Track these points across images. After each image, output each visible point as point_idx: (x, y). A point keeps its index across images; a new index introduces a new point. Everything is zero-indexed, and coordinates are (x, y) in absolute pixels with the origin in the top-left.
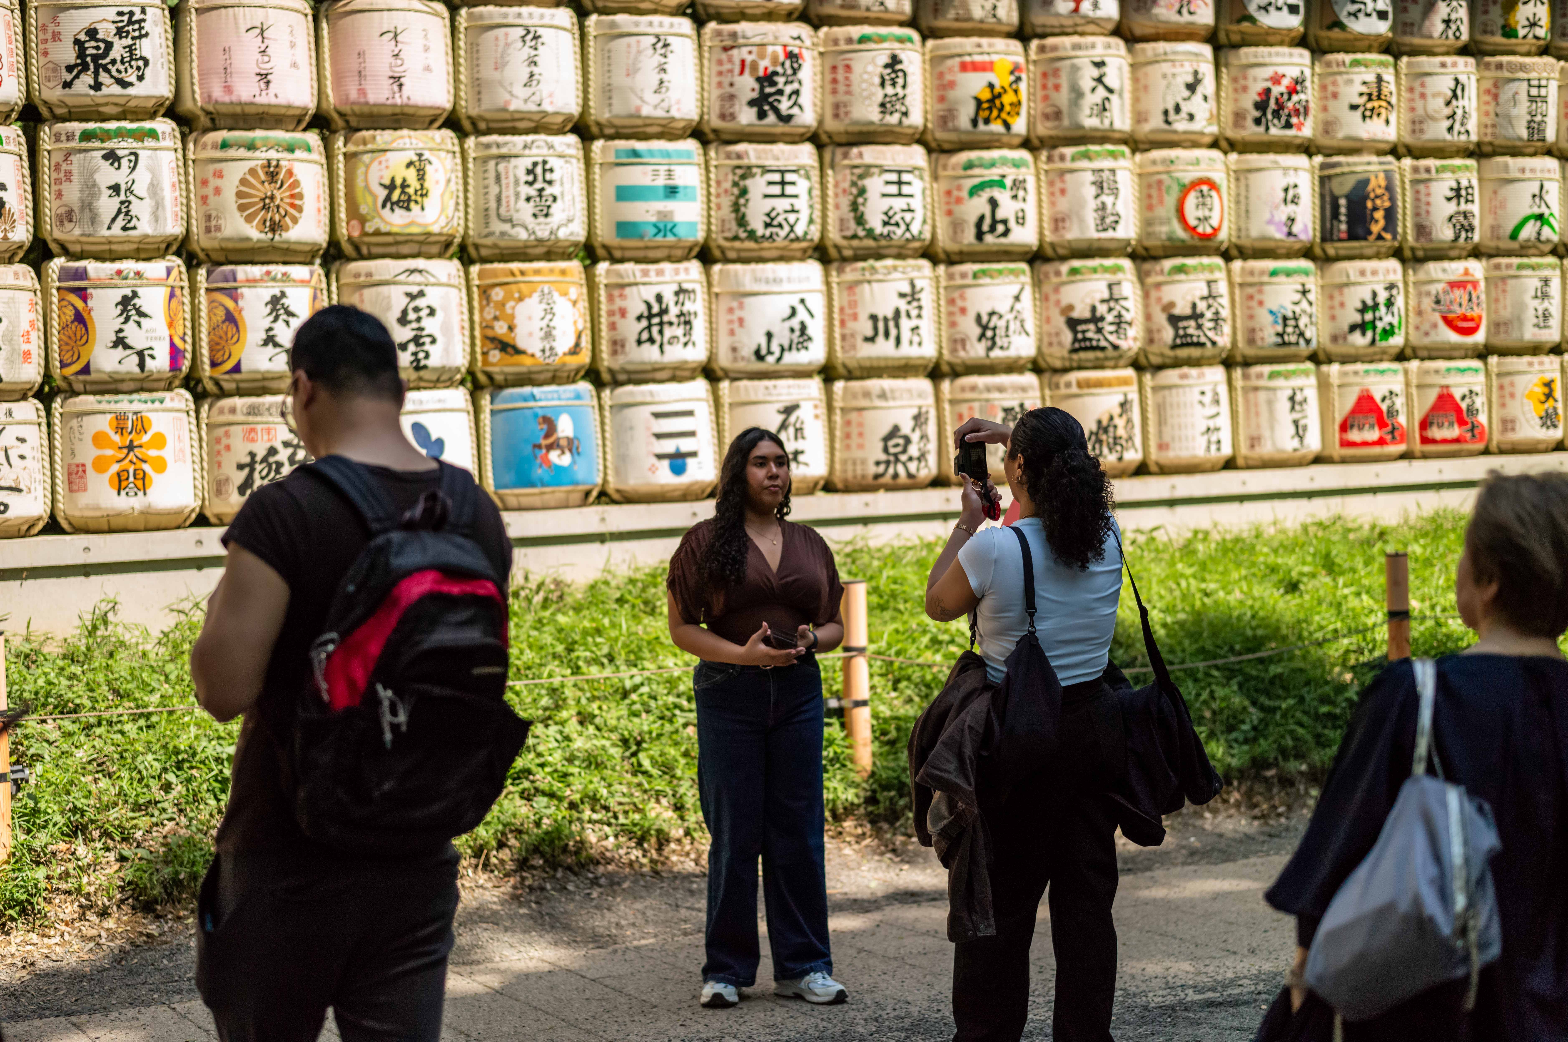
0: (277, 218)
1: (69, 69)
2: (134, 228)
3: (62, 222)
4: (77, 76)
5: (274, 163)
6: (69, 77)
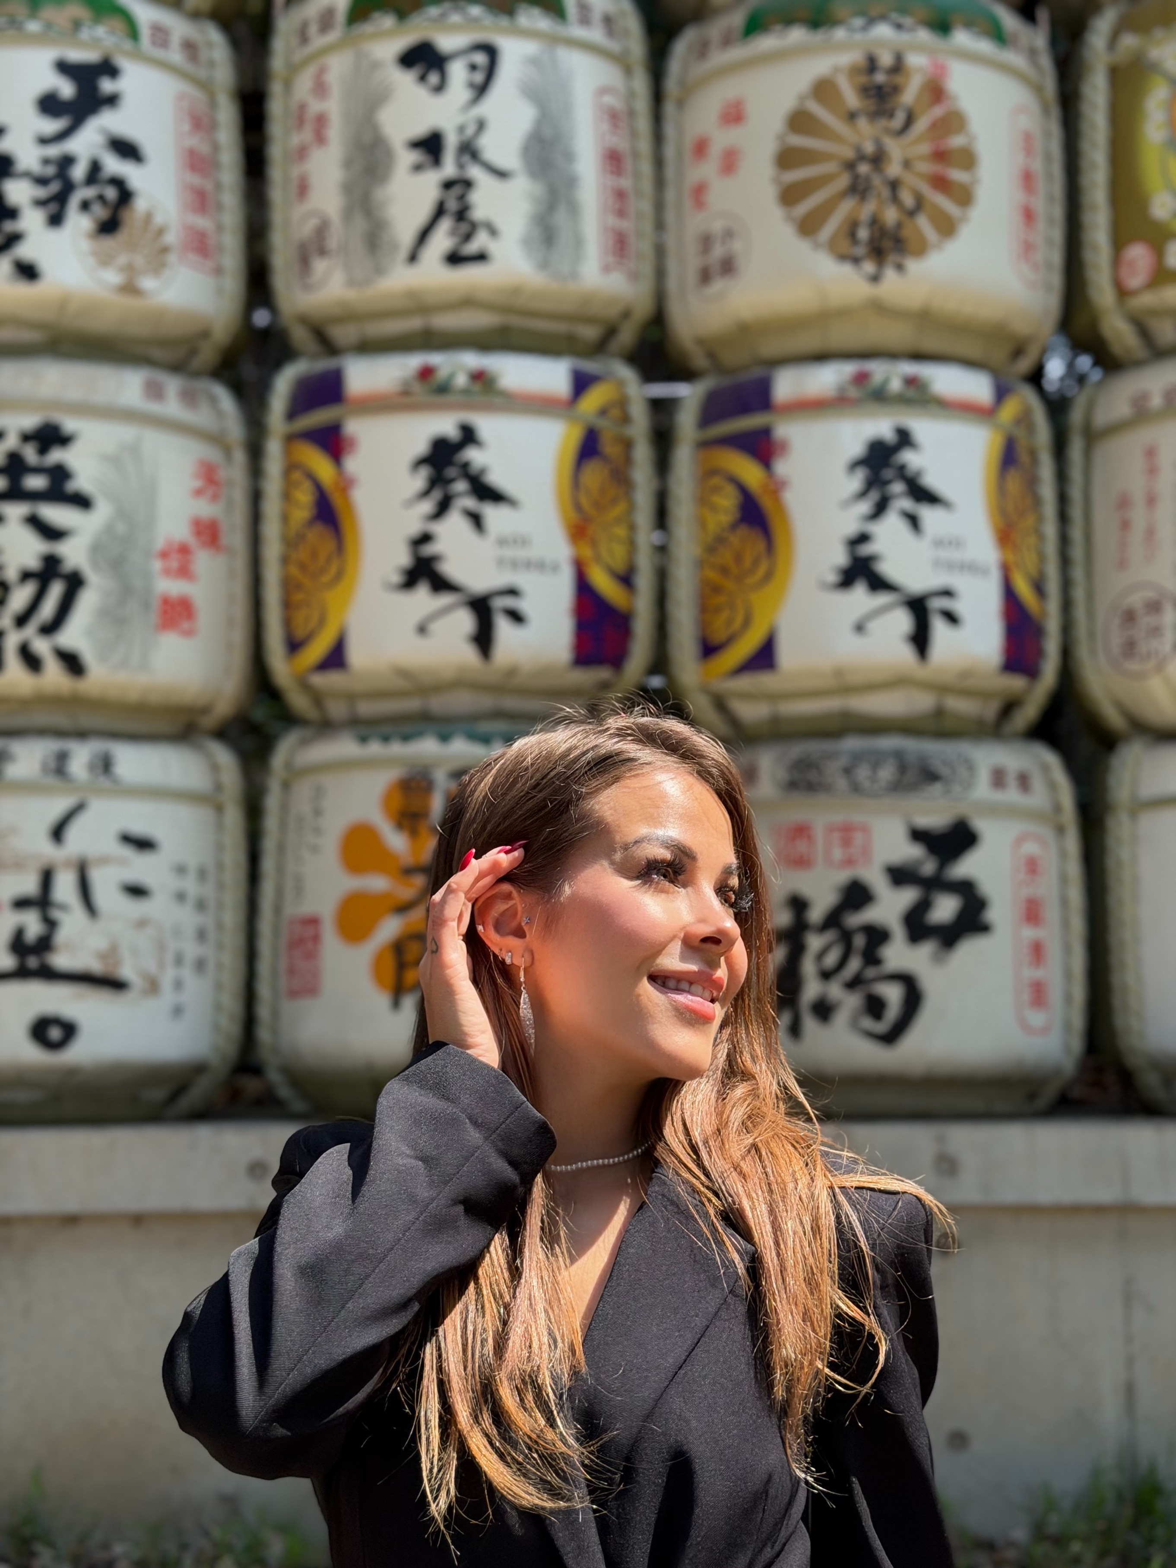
0: (891, 216)
2: (481, 257)
5: (886, 59)
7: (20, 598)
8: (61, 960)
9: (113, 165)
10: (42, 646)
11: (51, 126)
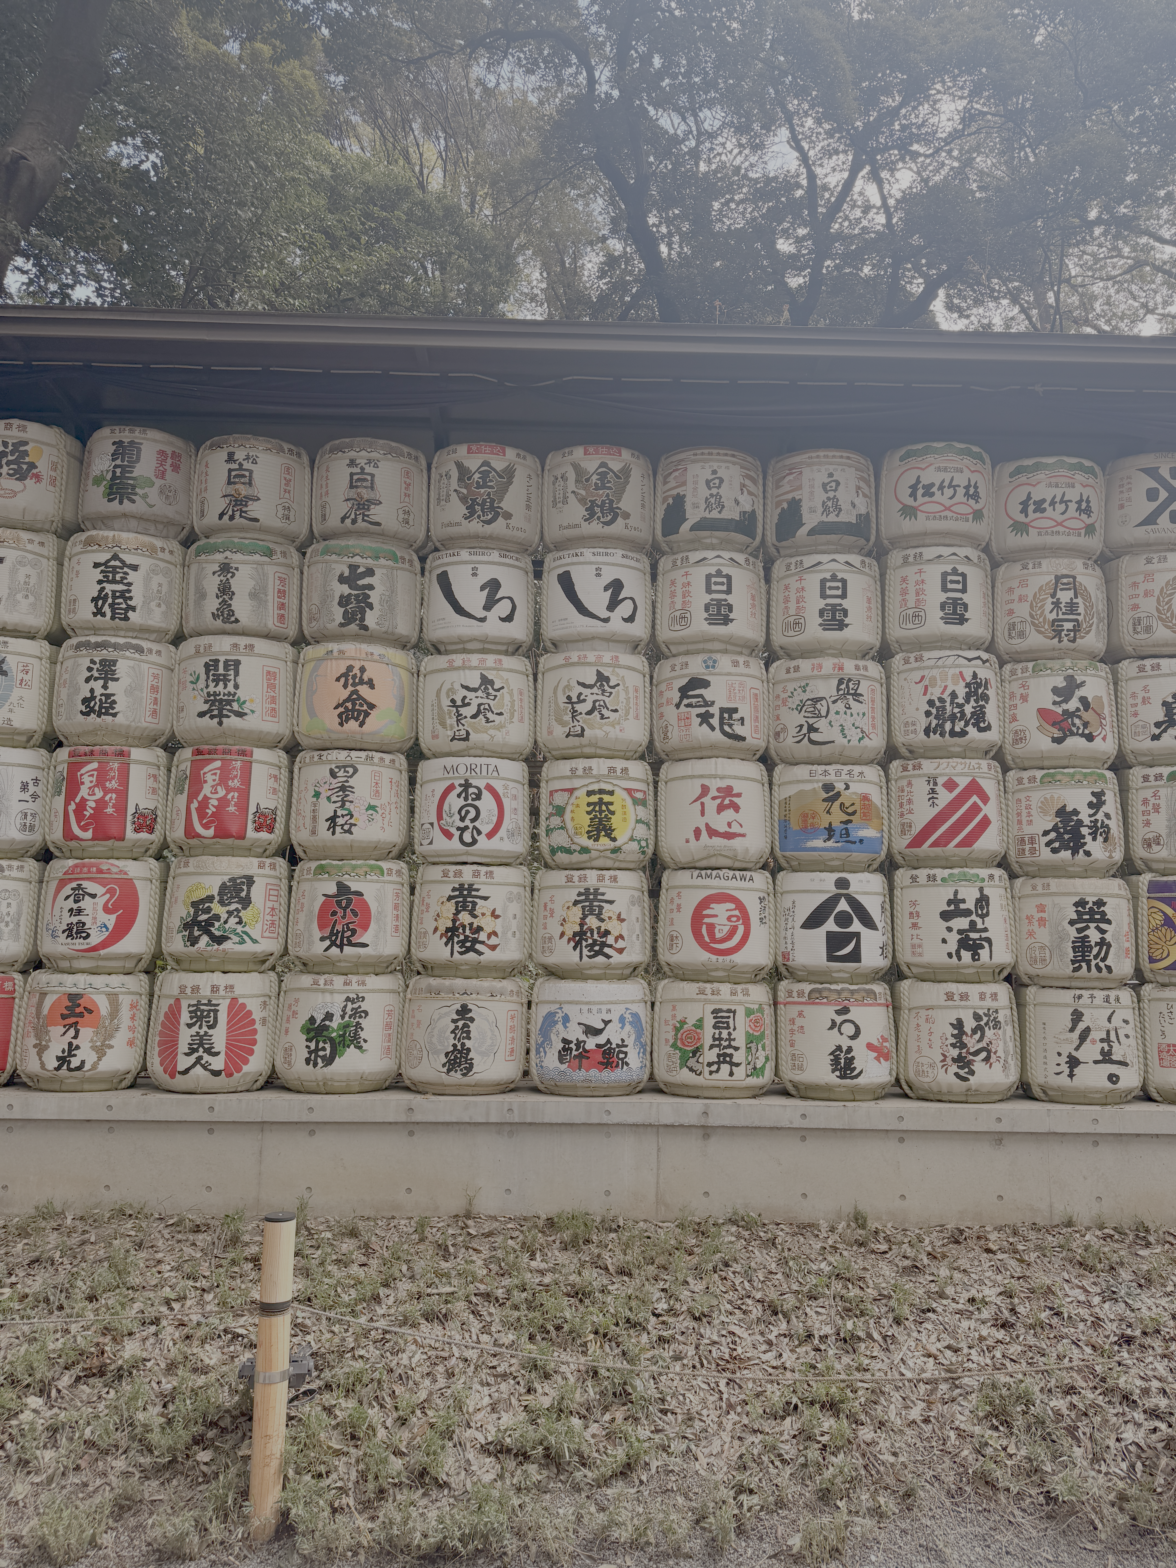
1: (1158, 725)
3: (1149, 845)
4: (1165, 731)
6: (1157, 731)
7: (1095, 951)
8: (1114, 1057)
9: (1106, 822)
10: (1102, 965)
11: (1092, 812)
